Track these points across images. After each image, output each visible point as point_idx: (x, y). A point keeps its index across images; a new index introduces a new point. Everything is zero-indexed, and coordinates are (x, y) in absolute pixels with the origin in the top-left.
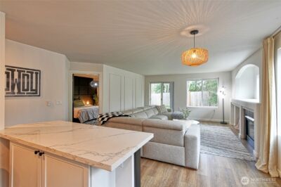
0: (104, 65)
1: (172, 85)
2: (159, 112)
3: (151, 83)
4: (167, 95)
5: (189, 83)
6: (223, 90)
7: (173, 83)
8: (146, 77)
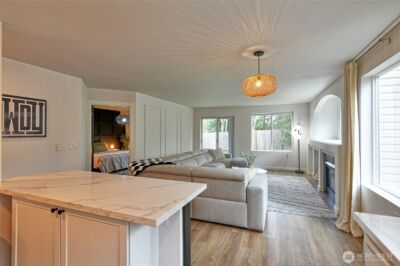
0: (137, 94)
1: (232, 121)
2: (214, 158)
3: (202, 118)
4: (224, 135)
5: (255, 119)
6: (298, 127)
7: (233, 117)
8: (196, 110)
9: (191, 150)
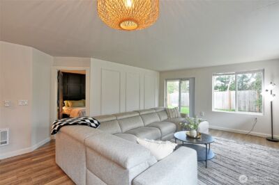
0: (92, 59)
1: (193, 81)
2: (169, 117)
3: (167, 80)
4: (186, 96)
6: (270, 87)
7: (194, 78)
8: (161, 73)
9: (156, 106)
